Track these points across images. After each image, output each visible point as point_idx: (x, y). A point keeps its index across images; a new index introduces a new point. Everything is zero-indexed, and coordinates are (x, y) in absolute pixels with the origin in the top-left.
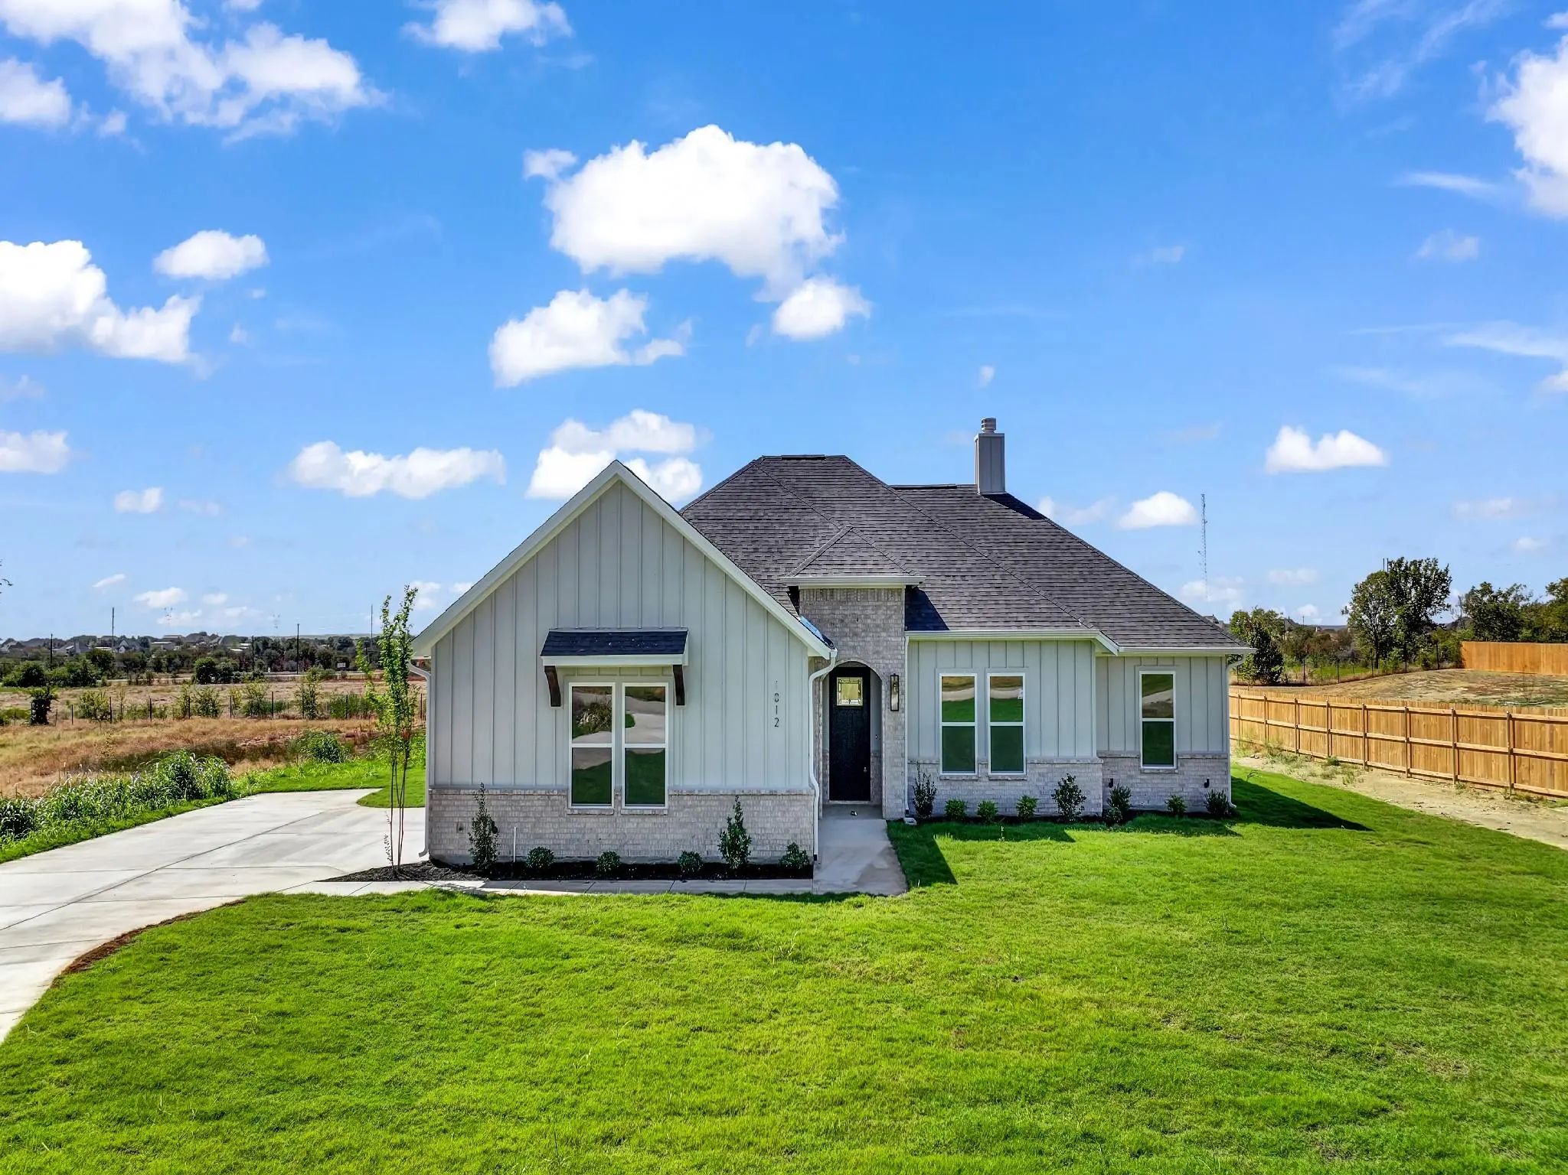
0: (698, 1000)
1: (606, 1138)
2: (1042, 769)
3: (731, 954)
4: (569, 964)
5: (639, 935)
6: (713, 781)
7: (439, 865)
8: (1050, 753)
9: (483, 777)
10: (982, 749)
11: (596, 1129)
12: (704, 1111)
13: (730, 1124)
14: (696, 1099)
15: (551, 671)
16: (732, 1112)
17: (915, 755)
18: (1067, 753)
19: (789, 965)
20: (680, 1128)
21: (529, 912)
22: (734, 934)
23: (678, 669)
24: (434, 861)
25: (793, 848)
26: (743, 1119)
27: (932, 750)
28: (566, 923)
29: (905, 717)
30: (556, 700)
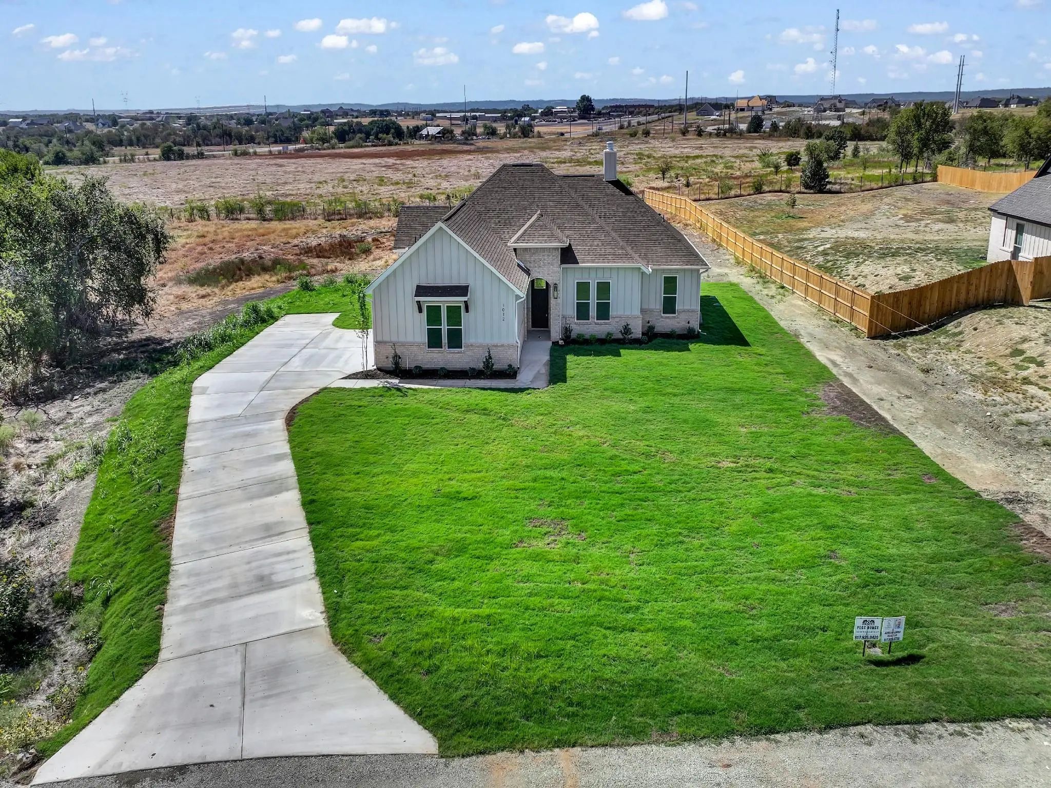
0: (473, 436)
1: (450, 479)
2: (617, 320)
3: (484, 417)
4: (434, 421)
5: (454, 409)
6: (480, 341)
7: (382, 371)
8: (620, 313)
9: (394, 339)
10: (593, 312)
11: (447, 476)
12: (472, 471)
13: (479, 475)
14: (471, 468)
15: (418, 303)
16: (479, 472)
17: (565, 313)
18: (628, 313)
19: (501, 421)
20: (466, 476)
21: (418, 397)
22: (485, 409)
23: (466, 302)
24: (379, 369)
25: (510, 366)
26: (482, 474)
27: (572, 311)
28: (430, 403)
29: (560, 301)
30: (420, 311)
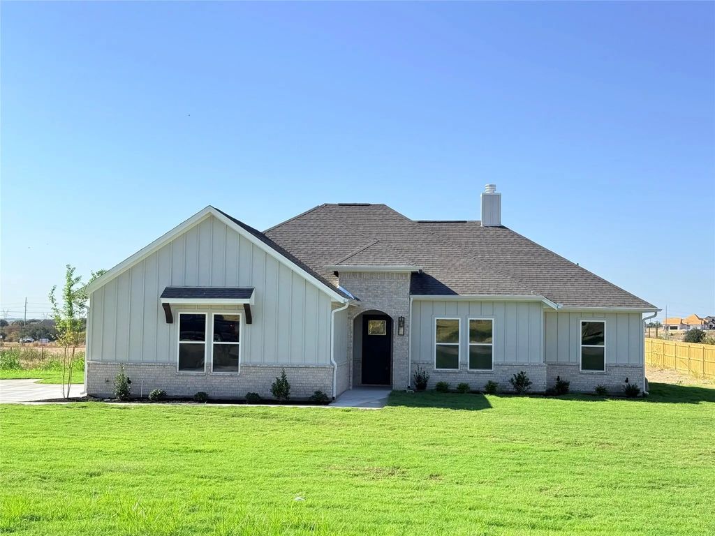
2: (505, 368)
6: (269, 360)
8: (511, 359)
9: (122, 356)
15: (166, 306)
17: (417, 359)
18: (522, 360)
23: (247, 307)
24: (91, 396)
25: (319, 393)
27: (429, 356)
29: (409, 339)
30: (170, 319)
